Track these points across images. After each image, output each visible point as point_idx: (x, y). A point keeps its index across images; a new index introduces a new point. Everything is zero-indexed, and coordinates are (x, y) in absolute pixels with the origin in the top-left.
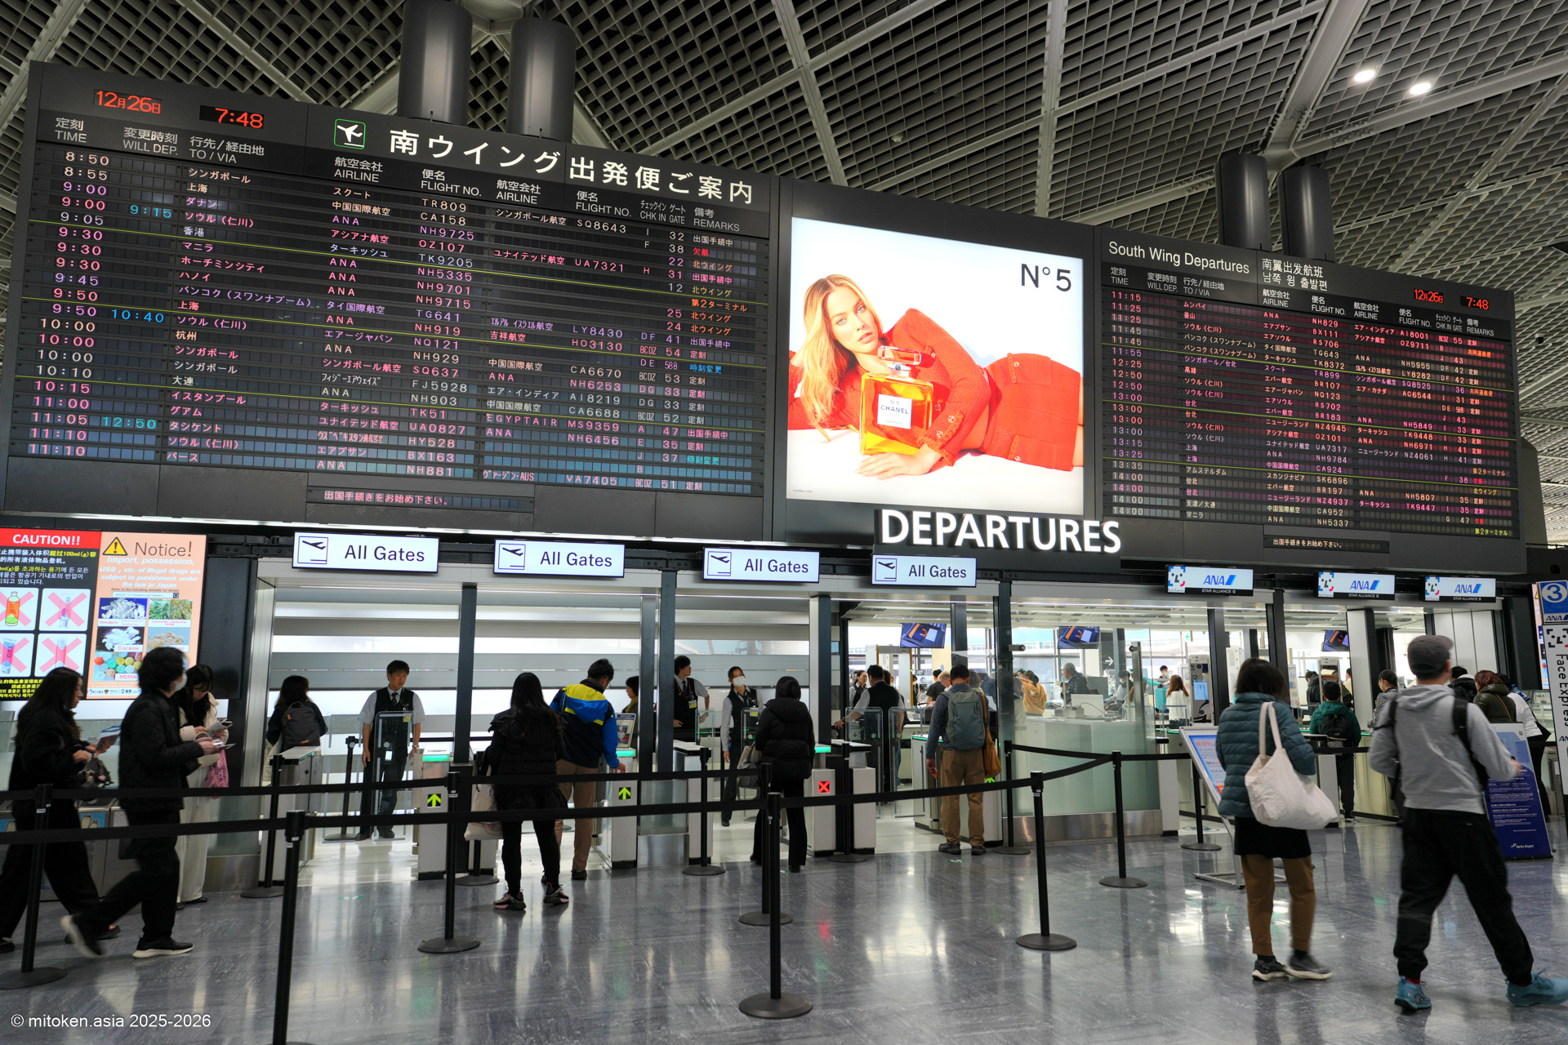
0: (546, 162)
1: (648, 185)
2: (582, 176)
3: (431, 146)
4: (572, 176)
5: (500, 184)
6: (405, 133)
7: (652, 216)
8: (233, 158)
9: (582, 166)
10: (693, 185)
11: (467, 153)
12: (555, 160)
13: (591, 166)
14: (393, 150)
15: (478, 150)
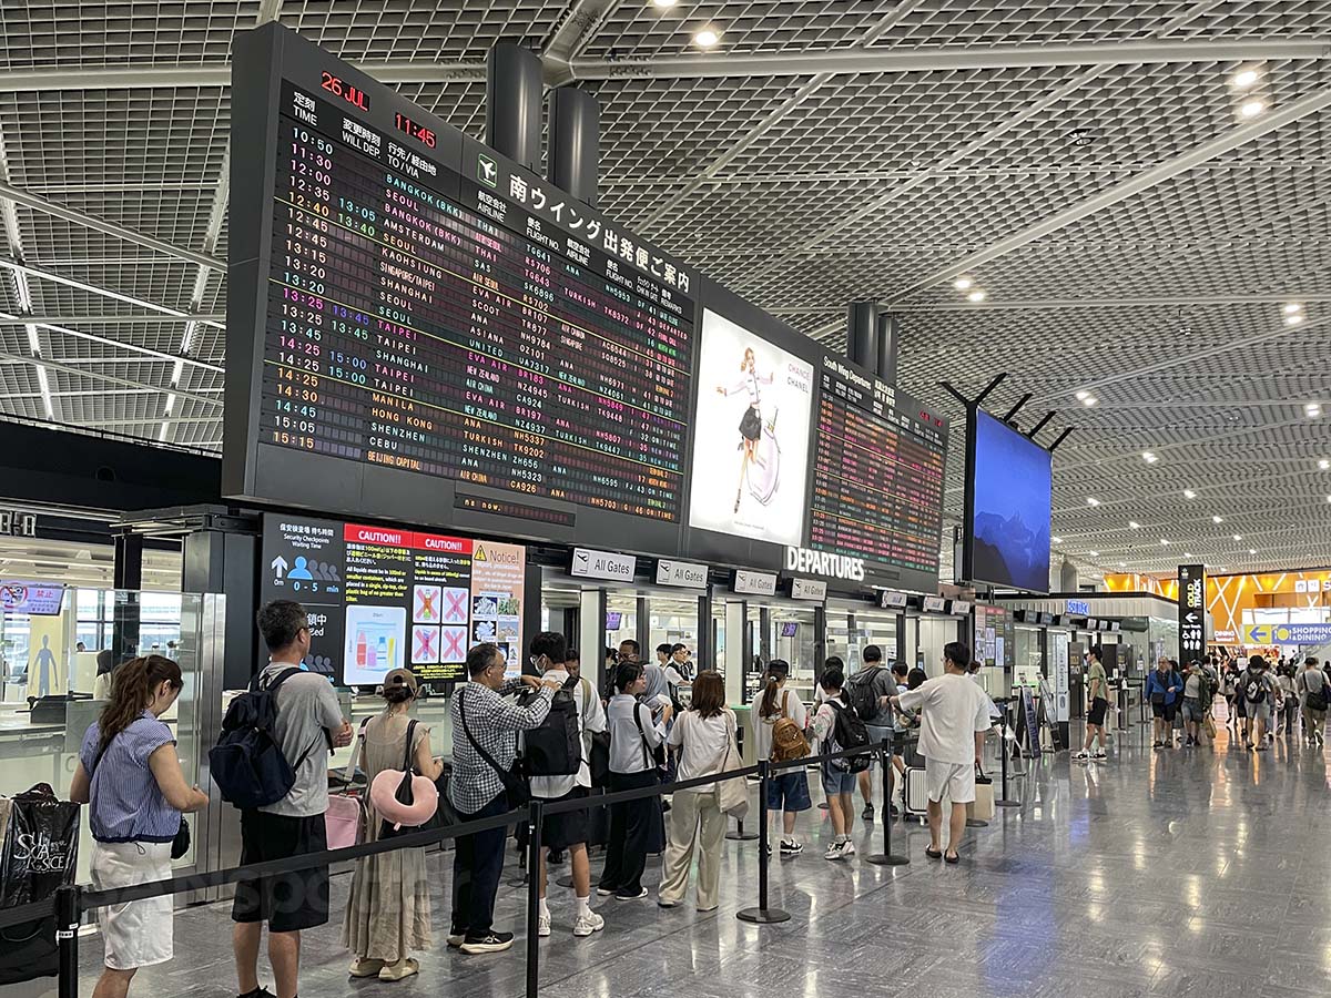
0: (593, 230)
1: (641, 265)
2: (610, 247)
3: (533, 197)
4: (606, 246)
5: (570, 242)
6: (519, 179)
7: (642, 290)
8: (416, 173)
9: (611, 238)
10: (662, 269)
11: (553, 209)
12: (598, 229)
13: (615, 240)
14: (512, 195)
15: (558, 208)
